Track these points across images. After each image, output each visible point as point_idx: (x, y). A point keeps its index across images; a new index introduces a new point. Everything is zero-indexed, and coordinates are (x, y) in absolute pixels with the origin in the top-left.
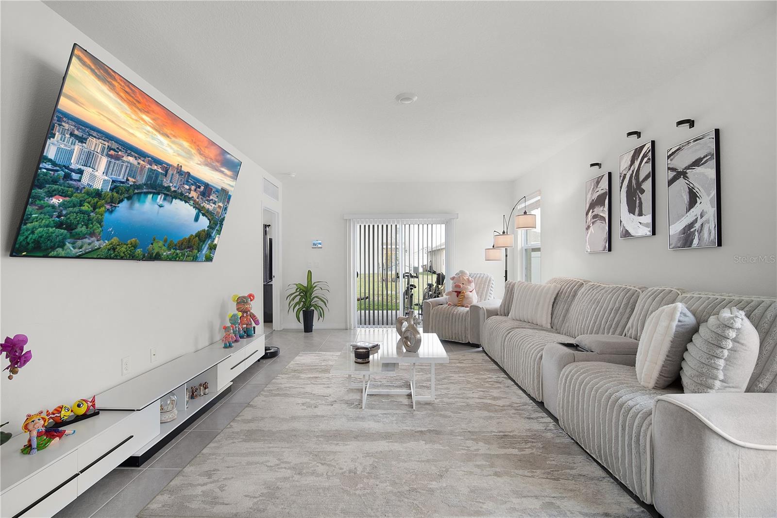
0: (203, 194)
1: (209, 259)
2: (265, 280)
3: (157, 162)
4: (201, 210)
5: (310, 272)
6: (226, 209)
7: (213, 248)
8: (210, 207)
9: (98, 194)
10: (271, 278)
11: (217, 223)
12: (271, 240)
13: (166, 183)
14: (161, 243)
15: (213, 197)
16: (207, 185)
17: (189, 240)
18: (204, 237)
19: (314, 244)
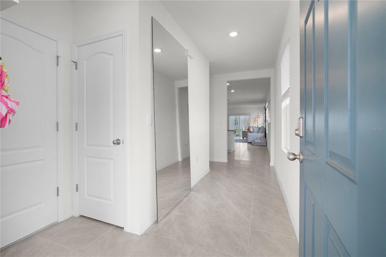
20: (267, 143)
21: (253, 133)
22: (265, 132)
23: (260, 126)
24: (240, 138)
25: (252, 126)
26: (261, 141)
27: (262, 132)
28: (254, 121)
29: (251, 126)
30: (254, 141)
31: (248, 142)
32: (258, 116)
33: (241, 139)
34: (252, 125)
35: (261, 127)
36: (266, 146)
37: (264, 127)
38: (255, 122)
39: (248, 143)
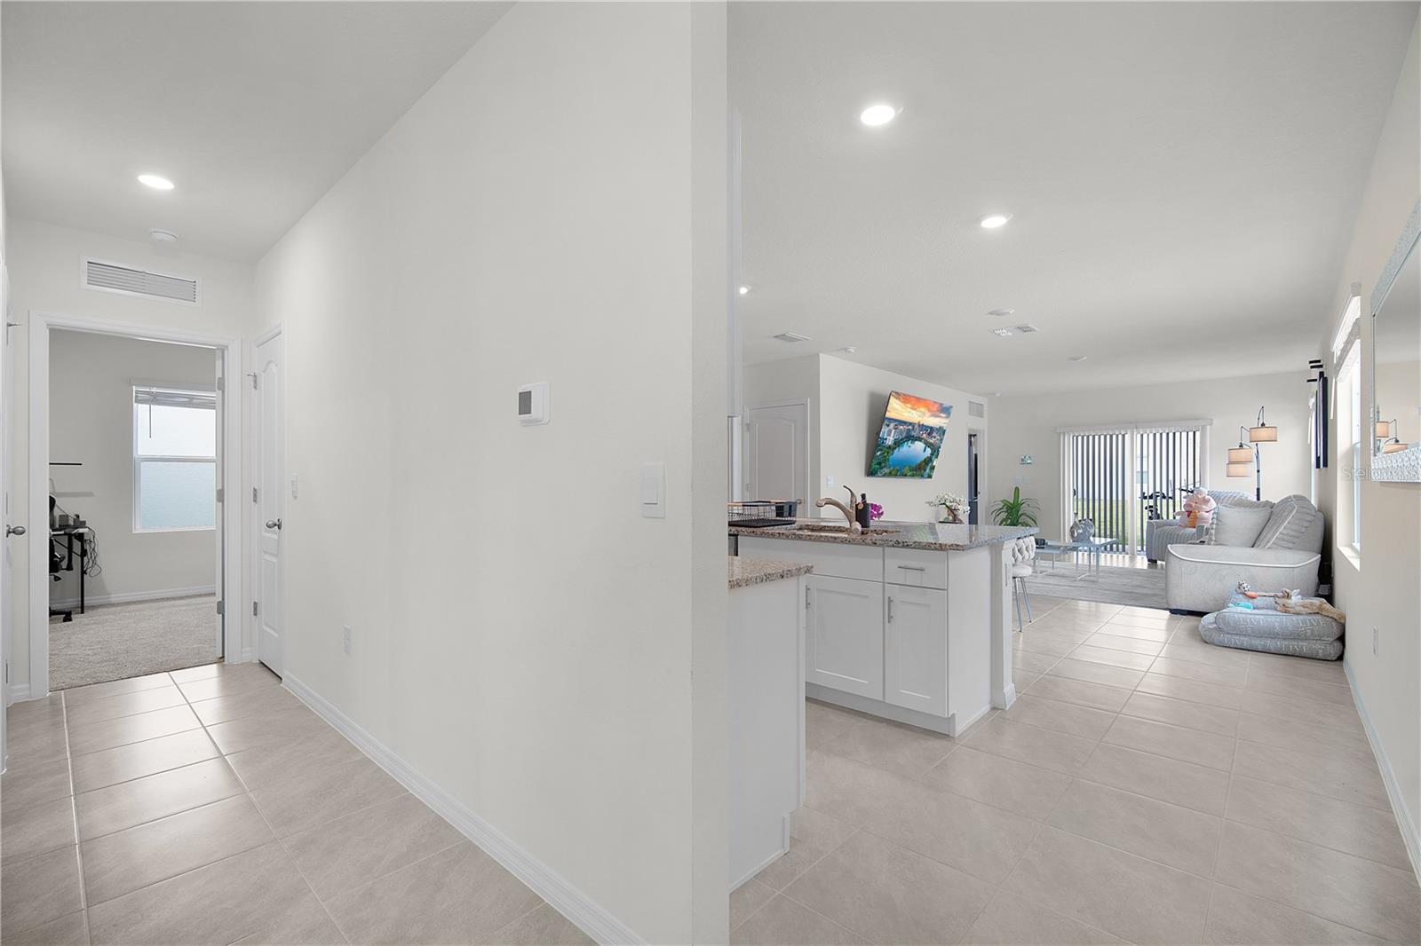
0: (929, 434)
1: (930, 477)
2: (970, 497)
3: (910, 424)
4: (928, 444)
5: (1017, 489)
6: (942, 440)
7: (933, 468)
8: (932, 441)
9: (890, 446)
10: (976, 495)
11: (936, 451)
12: (976, 455)
13: (913, 434)
14: (907, 468)
15: (934, 434)
16: (931, 428)
17: (920, 464)
18: (928, 461)
19: (1022, 460)
20: (1342, 639)
21: (1217, 543)
22: (1318, 544)
23: (1272, 495)
24: (1132, 559)
25: (1218, 489)
26: (1288, 621)
27: (1293, 544)
28: (1230, 463)
29: (1205, 491)
30: (1220, 605)
31: (1174, 607)
32: (1263, 433)
33: (1138, 572)
34: (1214, 482)
35: (1290, 497)
36: (1341, 658)
37: (1313, 502)
38: (1235, 469)
39: (1174, 612)
